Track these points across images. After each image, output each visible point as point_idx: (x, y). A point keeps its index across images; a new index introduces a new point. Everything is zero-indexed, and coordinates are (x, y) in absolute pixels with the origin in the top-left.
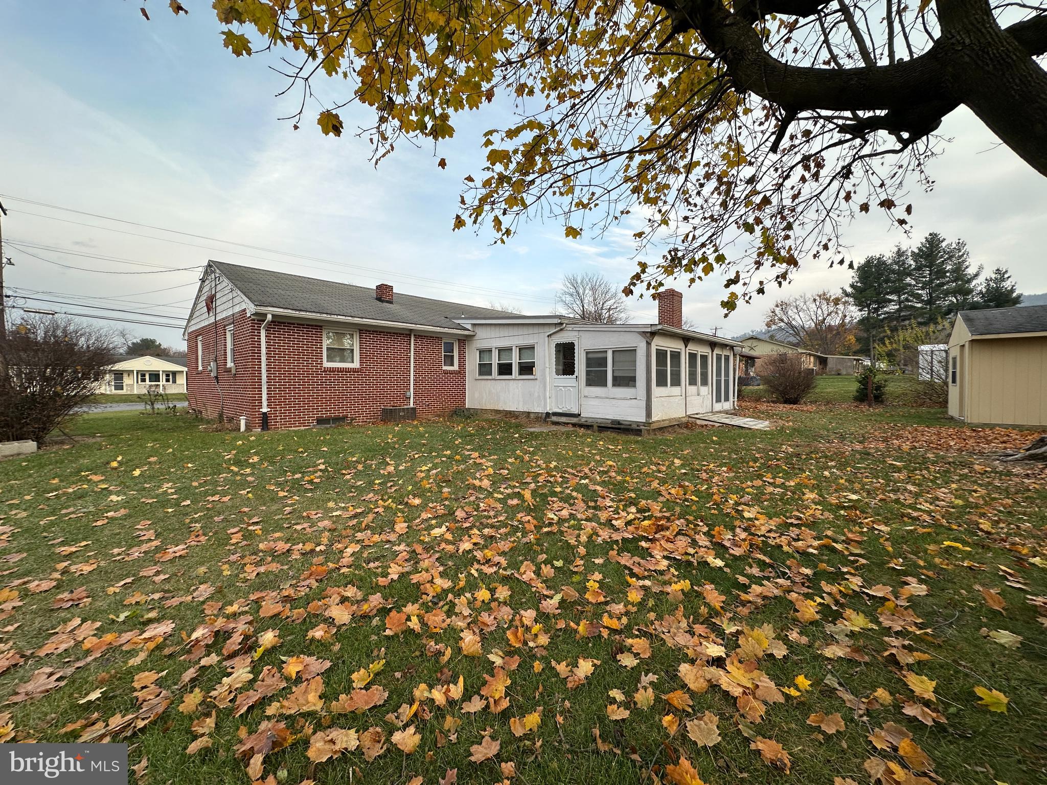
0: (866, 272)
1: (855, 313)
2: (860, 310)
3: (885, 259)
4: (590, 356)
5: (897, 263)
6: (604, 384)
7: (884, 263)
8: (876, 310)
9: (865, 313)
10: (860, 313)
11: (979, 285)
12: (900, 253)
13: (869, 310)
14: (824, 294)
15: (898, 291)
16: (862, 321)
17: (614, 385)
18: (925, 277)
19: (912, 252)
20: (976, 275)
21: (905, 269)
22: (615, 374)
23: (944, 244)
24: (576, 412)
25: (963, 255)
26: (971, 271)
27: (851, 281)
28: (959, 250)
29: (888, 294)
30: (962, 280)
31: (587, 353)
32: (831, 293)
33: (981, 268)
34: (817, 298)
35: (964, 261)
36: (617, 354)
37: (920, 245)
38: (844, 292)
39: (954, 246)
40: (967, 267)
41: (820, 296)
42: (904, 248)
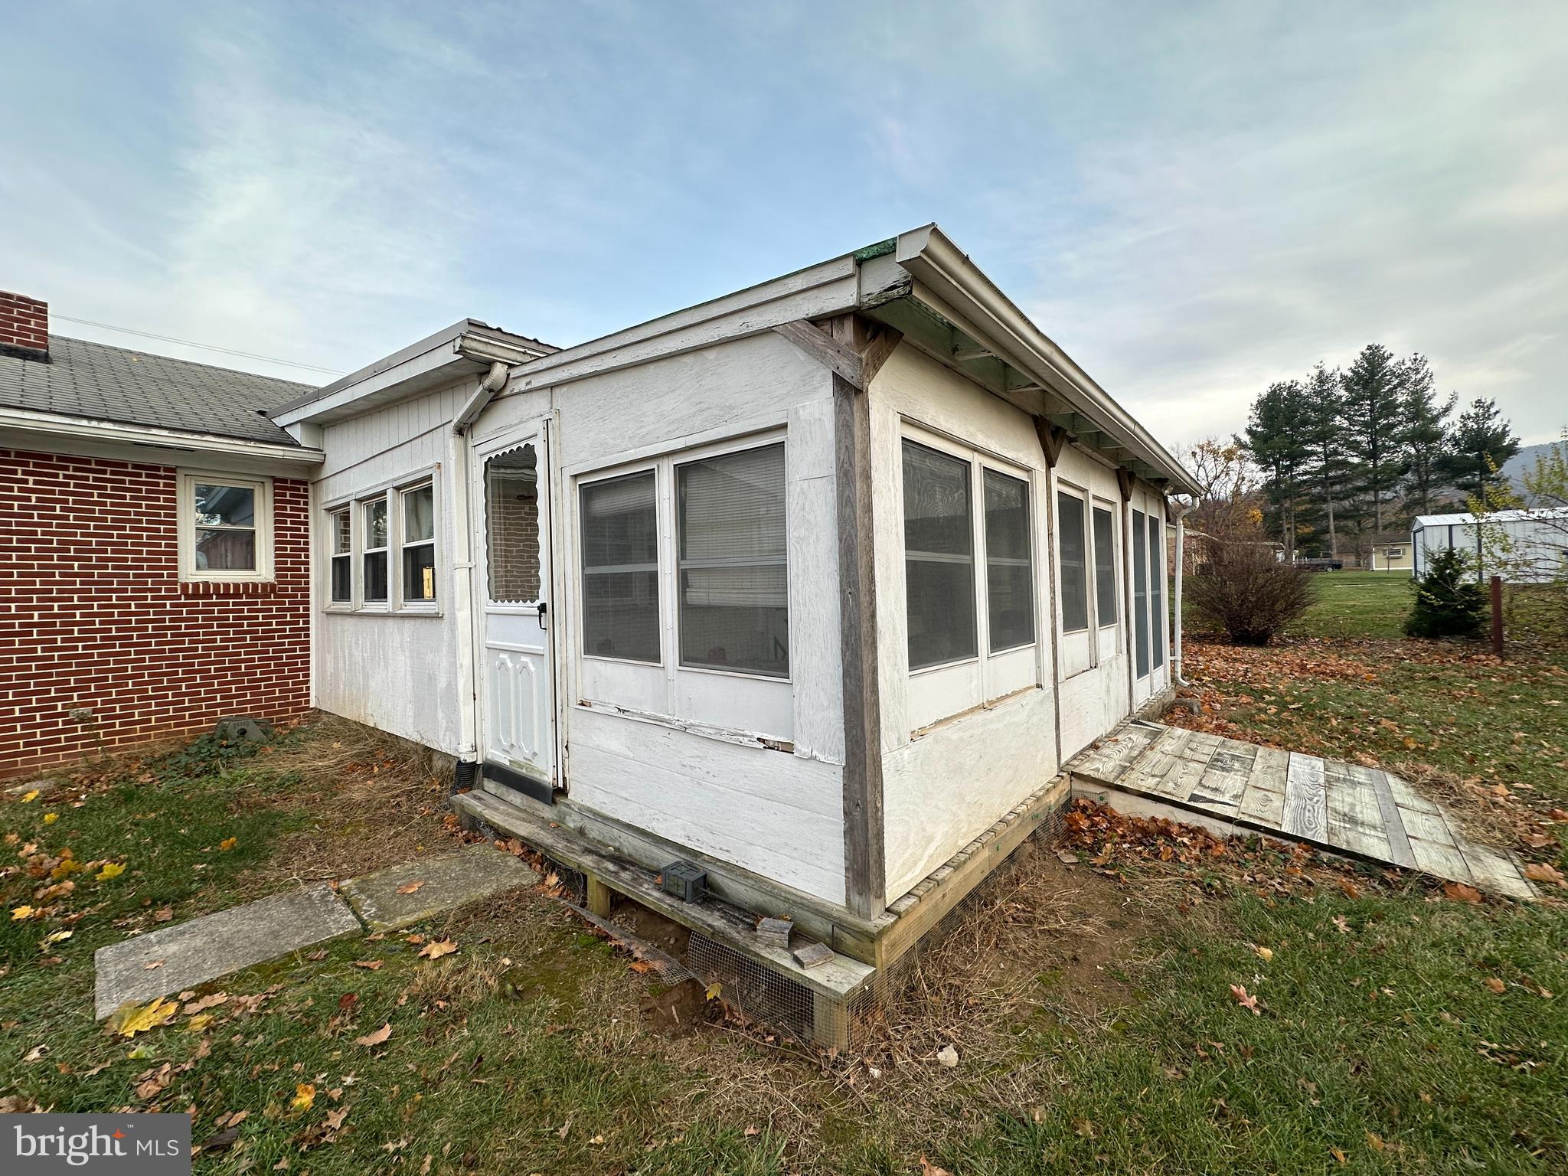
0: (1271, 409)
1: (1256, 476)
2: (1264, 470)
3: (1299, 387)
4: (604, 505)
5: (1318, 394)
6: (649, 652)
7: (1298, 394)
8: (1289, 468)
9: (1272, 474)
10: (1264, 475)
11: (1451, 425)
12: (1322, 379)
13: (1277, 470)
14: (1209, 444)
15: (1322, 437)
16: (1267, 487)
17: (690, 657)
18: (1363, 415)
19: (1342, 376)
20: (1446, 410)
21: (1332, 402)
22: (695, 597)
23: (1391, 363)
24: (548, 779)
25: (1423, 379)
26: (1437, 404)
27: (1247, 424)
28: (1417, 371)
29: (1306, 442)
30: (1424, 418)
31: (589, 493)
32: (1220, 442)
33: (1454, 398)
34: (1198, 450)
35: (1426, 388)
36: (698, 487)
37: (1353, 365)
38: (1238, 441)
39: (1408, 364)
40: (1429, 398)
41: (1202, 448)
42: (1328, 371)
